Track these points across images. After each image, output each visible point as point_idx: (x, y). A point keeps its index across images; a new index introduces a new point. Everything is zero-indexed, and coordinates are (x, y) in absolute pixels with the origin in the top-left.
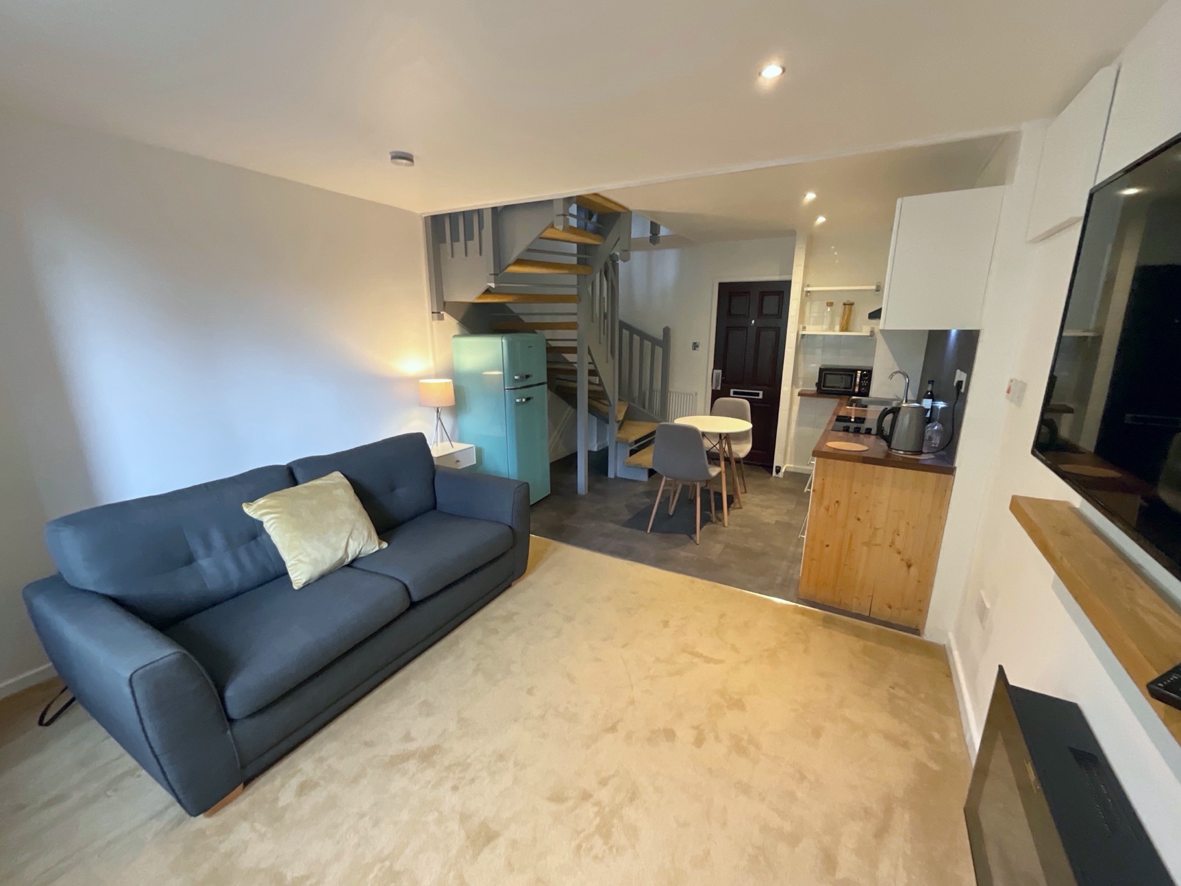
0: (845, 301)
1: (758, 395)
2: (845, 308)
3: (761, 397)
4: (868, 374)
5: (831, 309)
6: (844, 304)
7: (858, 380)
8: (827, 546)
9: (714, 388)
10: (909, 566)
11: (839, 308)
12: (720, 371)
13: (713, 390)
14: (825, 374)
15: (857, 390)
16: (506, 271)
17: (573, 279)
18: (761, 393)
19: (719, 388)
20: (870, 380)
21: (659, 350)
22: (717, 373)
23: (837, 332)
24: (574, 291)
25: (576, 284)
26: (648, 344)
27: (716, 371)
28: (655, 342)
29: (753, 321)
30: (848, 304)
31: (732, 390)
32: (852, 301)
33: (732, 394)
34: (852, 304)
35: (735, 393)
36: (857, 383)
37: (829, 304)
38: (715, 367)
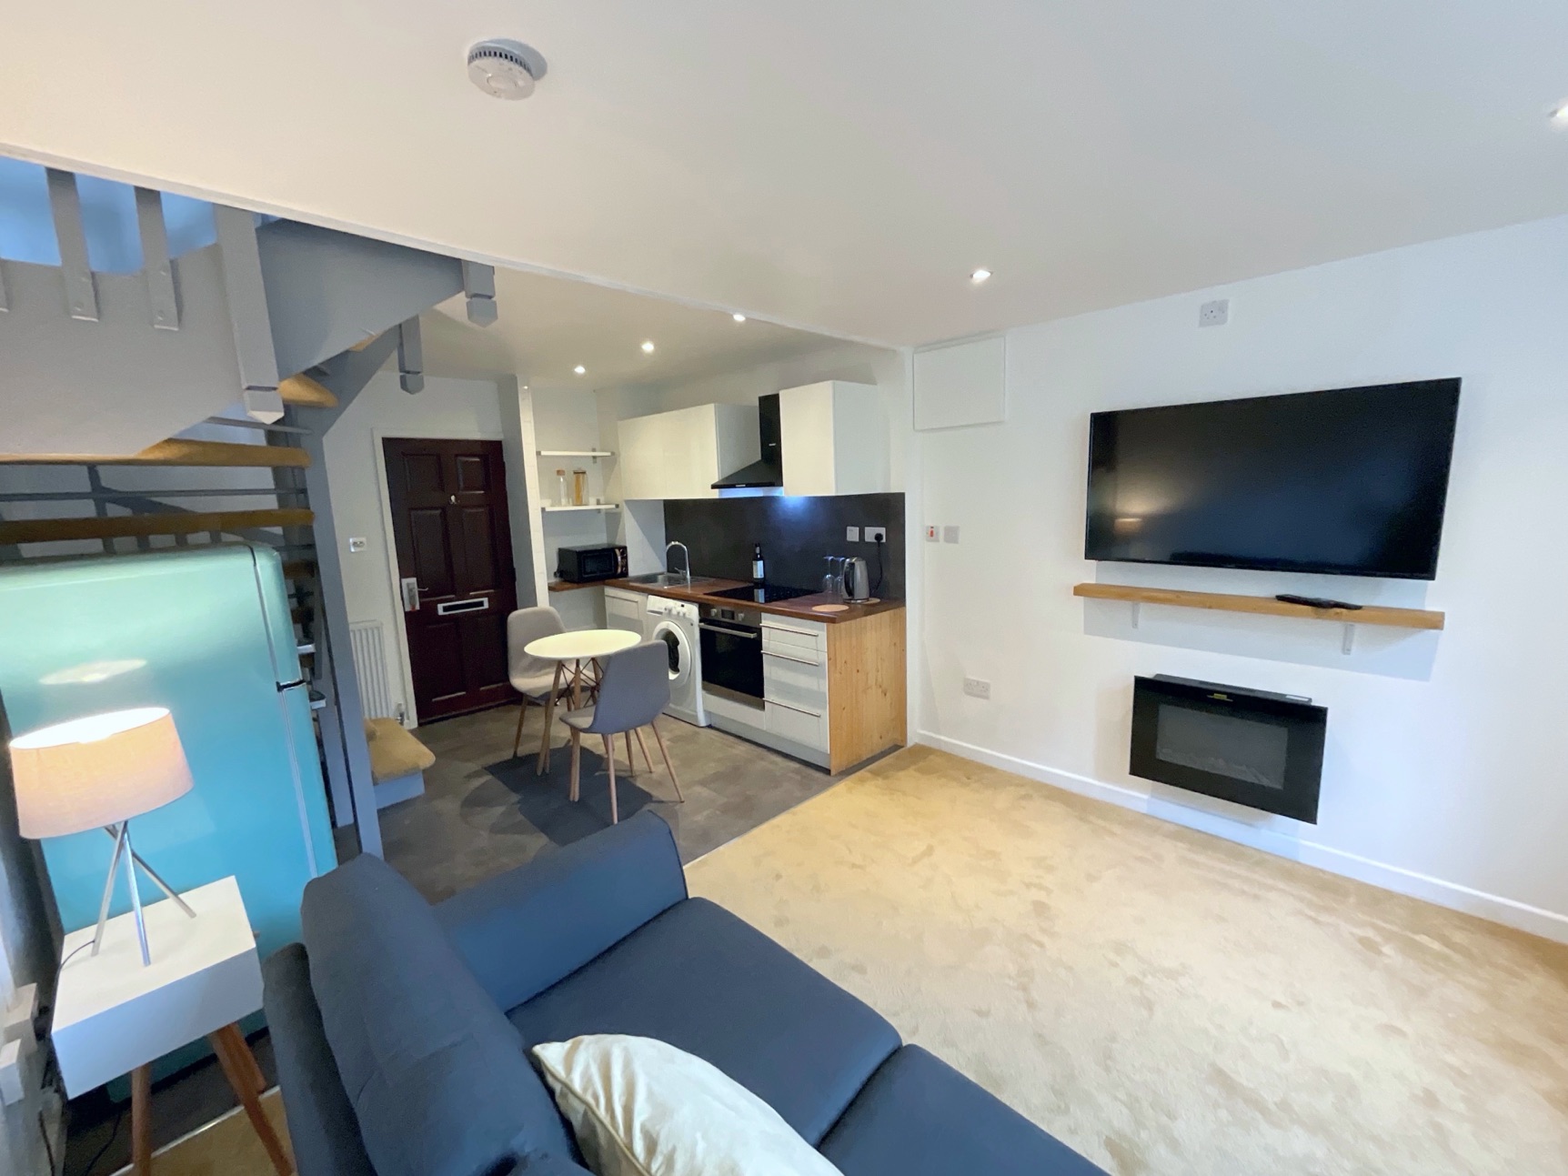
0: (576, 469)
1: (481, 604)
2: (577, 479)
3: (486, 606)
4: (624, 550)
5: (563, 479)
6: (575, 473)
7: (619, 559)
8: (844, 708)
9: (408, 609)
11: (570, 478)
12: (413, 580)
13: (406, 614)
14: (584, 558)
15: (619, 570)
18: (485, 600)
19: (418, 607)
20: (626, 558)
22: (408, 584)
23: (570, 506)
27: (405, 581)
29: (453, 498)
30: (579, 473)
31: (440, 607)
32: (584, 469)
33: (441, 612)
34: (584, 473)
35: (445, 609)
36: (620, 563)
37: (559, 473)
38: (403, 575)
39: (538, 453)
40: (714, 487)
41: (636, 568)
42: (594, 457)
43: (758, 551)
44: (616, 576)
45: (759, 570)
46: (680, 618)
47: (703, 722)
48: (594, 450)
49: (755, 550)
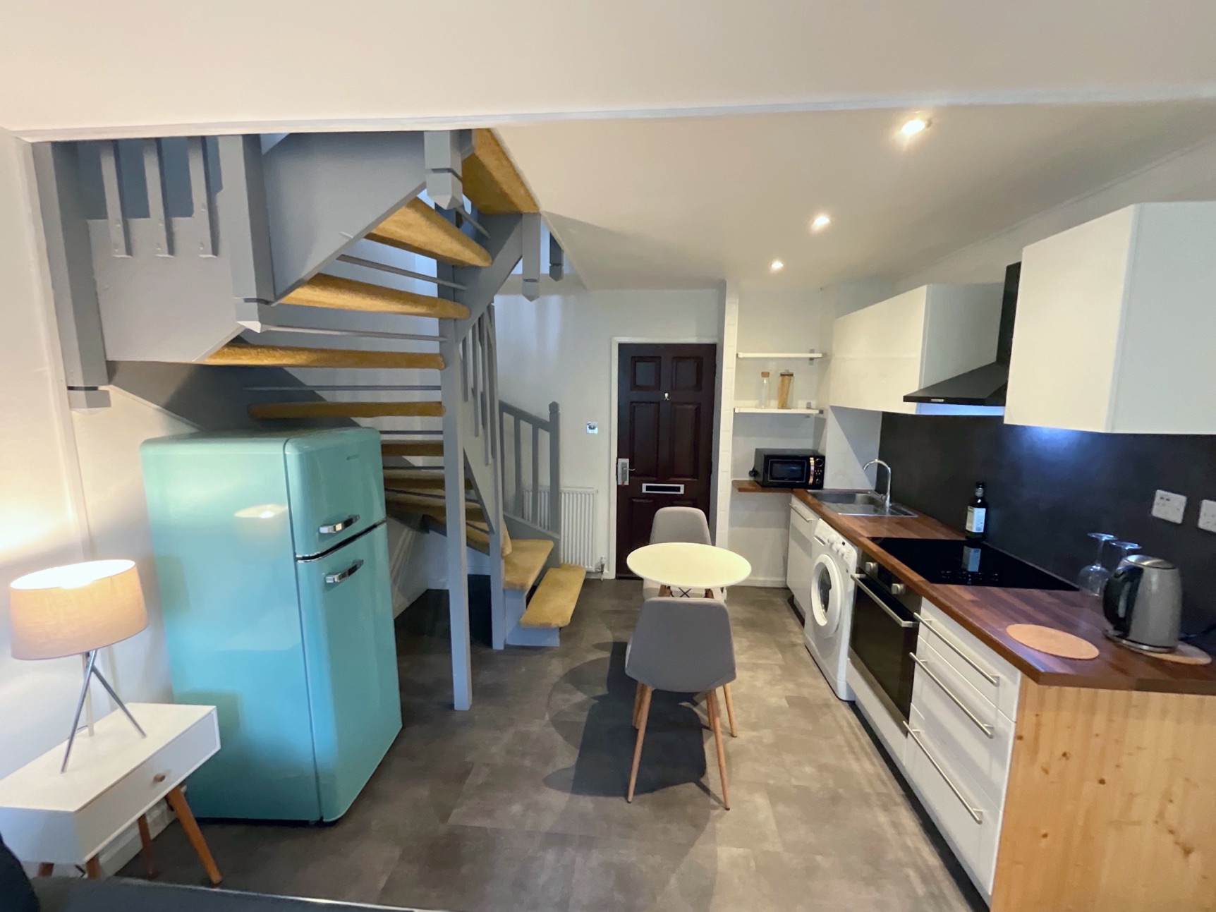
0: (783, 371)
1: (678, 489)
2: (783, 381)
3: (682, 492)
4: (821, 460)
5: (768, 381)
6: (782, 375)
7: (812, 468)
8: (1045, 836)
9: (620, 483)
10: (1187, 852)
11: (775, 380)
12: (627, 461)
13: (618, 486)
14: (772, 462)
15: (811, 480)
16: (285, 300)
17: (431, 326)
18: (682, 487)
19: (627, 483)
20: (823, 468)
21: (545, 437)
22: (623, 463)
23: (773, 409)
24: (433, 348)
25: (437, 334)
26: (526, 428)
27: (621, 460)
28: (537, 423)
29: (666, 395)
30: (787, 376)
31: (644, 485)
32: (791, 371)
33: (644, 490)
34: (792, 375)
35: (648, 488)
36: (812, 473)
37: (765, 375)
38: (619, 456)
39: (737, 355)
40: (907, 399)
41: (833, 480)
42: (812, 359)
43: (979, 492)
44: (806, 486)
45: (976, 520)
46: (839, 557)
47: (843, 696)
48: (812, 351)
49: (975, 492)
